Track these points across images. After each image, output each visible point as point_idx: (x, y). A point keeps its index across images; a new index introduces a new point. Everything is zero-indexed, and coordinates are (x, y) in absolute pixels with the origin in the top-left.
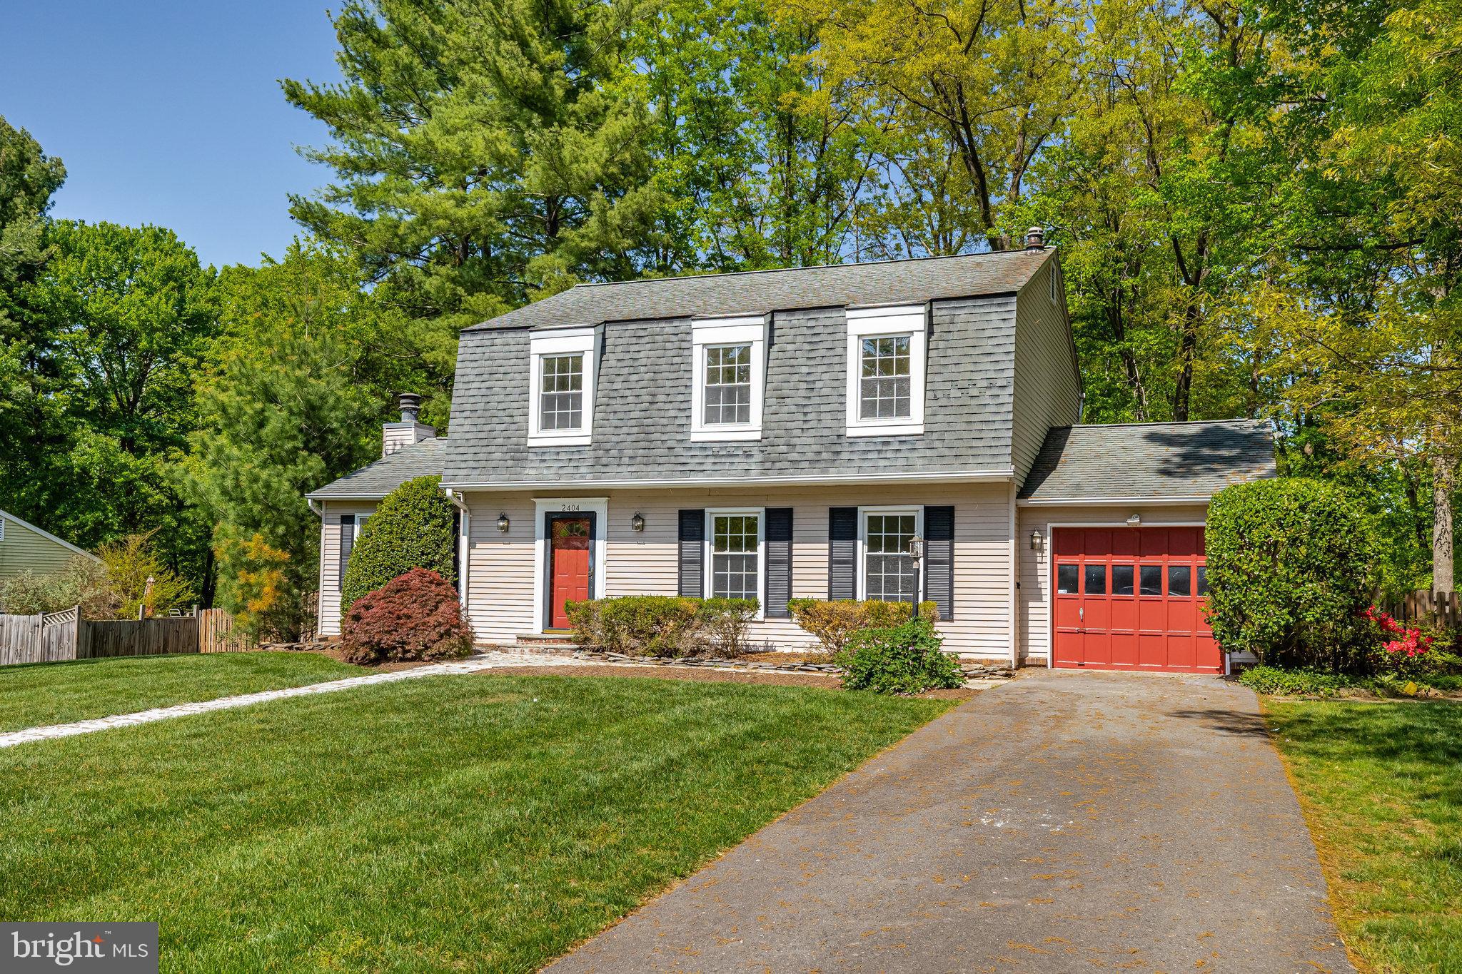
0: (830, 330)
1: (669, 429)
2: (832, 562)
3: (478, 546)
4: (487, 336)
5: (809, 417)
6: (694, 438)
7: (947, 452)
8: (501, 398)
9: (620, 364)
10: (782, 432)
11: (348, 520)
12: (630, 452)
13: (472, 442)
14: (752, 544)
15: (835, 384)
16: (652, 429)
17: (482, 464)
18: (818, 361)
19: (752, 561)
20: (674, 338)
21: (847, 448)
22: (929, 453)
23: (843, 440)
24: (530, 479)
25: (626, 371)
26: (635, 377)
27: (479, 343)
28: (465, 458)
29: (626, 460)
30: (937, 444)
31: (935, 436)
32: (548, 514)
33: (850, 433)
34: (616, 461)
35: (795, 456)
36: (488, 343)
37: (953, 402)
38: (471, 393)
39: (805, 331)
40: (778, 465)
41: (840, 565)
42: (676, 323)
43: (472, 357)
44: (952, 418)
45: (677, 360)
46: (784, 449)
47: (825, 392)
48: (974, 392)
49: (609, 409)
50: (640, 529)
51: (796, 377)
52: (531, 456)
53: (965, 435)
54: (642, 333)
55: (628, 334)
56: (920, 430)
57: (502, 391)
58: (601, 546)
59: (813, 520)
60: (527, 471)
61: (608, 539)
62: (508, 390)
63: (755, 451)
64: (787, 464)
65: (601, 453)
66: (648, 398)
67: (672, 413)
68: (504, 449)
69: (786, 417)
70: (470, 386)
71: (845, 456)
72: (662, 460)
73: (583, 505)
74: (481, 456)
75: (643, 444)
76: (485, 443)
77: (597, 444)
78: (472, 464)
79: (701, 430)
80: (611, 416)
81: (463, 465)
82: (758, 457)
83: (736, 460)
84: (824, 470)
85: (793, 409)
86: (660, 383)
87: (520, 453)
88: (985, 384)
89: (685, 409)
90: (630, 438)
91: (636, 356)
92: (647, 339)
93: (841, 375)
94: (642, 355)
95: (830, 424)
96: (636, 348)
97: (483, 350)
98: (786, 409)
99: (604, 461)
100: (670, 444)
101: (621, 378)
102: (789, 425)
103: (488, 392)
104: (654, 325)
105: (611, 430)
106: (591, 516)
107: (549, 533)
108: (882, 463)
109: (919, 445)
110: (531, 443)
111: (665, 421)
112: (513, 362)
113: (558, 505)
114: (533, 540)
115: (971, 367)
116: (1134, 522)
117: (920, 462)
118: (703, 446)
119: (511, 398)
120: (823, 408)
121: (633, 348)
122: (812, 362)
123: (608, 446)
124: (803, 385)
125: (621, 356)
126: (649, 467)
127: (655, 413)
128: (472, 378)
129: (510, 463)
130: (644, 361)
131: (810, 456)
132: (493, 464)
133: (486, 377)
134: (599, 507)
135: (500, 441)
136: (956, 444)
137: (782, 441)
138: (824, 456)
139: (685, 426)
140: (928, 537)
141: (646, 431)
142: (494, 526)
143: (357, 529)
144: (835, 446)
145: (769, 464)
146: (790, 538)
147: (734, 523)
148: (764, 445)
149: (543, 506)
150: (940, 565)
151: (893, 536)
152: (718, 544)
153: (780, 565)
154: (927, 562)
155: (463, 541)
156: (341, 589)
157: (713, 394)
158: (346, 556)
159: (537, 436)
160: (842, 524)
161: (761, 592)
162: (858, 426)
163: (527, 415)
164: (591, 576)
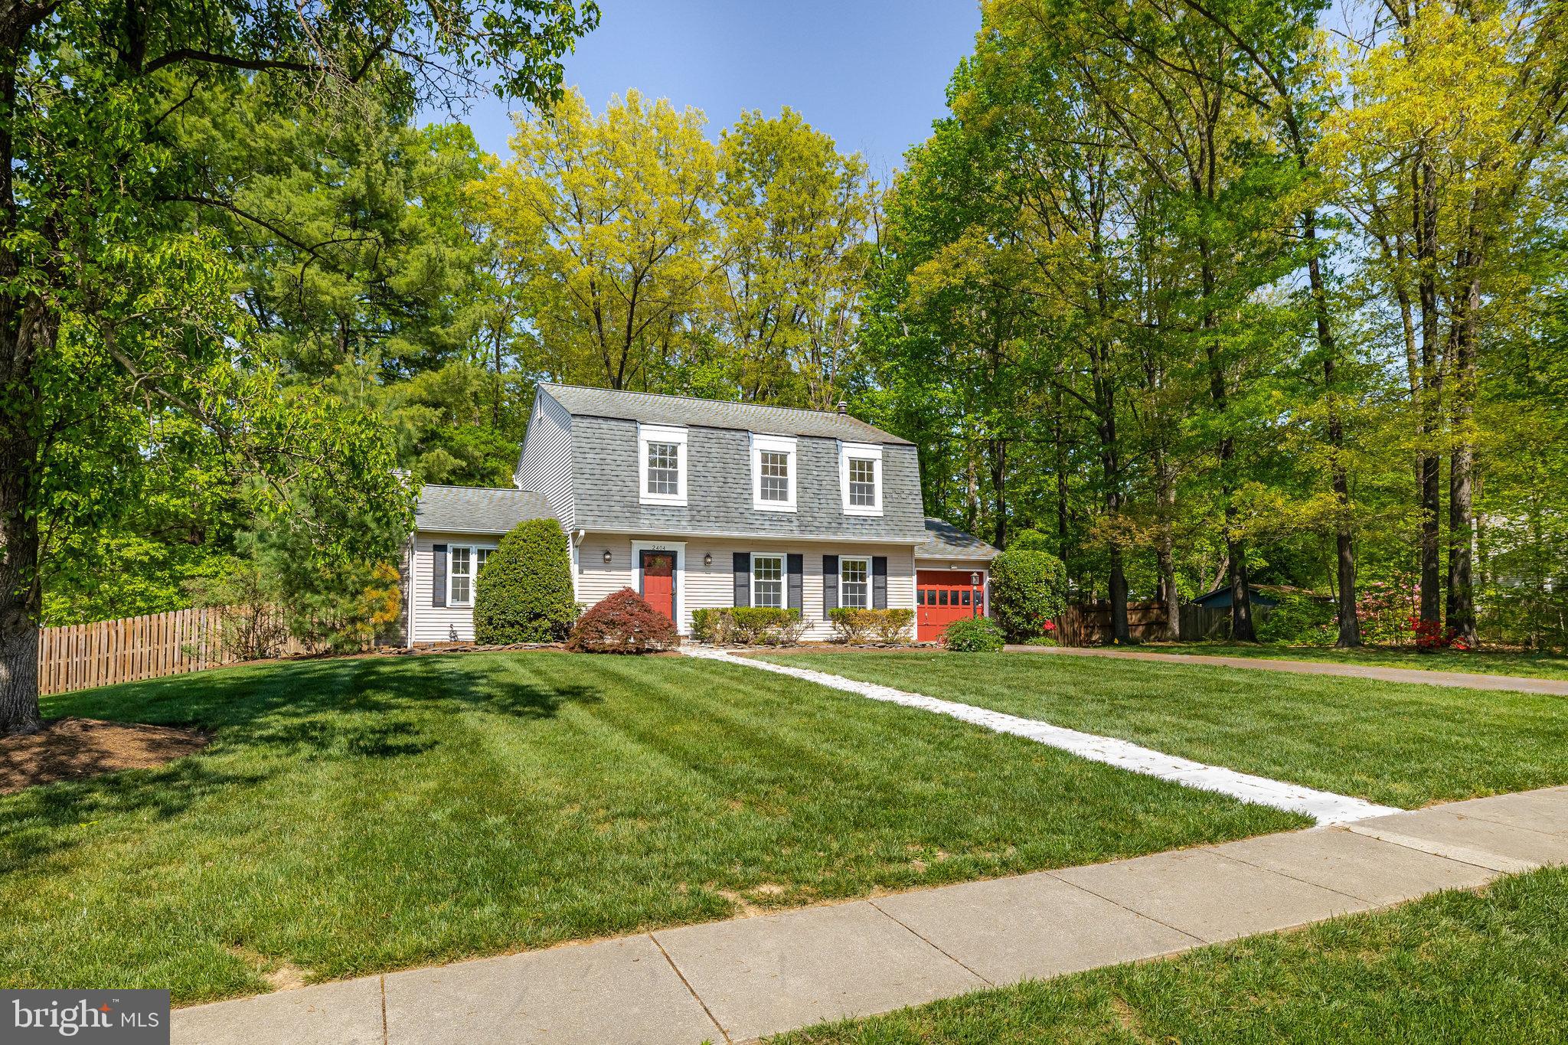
0: (825, 451)
1: (739, 500)
2: (825, 587)
3: (585, 572)
4: (594, 421)
5: (822, 501)
6: (756, 508)
7: (895, 527)
8: (614, 467)
9: (698, 454)
10: (808, 509)
11: (440, 548)
12: (715, 514)
13: (595, 497)
14: (778, 575)
15: (833, 483)
16: (727, 500)
17: (607, 514)
18: (822, 468)
19: (778, 587)
20: (733, 442)
21: (845, 521)
22: (887, 527)
23: (843, 517)
24: (644, 526)
25: (703, 459)
26: (710, 465)
27: (588, 425)
28: (591, 508)
29: (712, 519)
30: (890, 523)
31: (888, 518)
32: (641, 552)
33: (846, 513)
34: (707, 519)
35: (817, 524)
36: (599, 427)
37: (895, 500)
38: (588, 461)
39: (815, 449)
40: (808, 529)
41: (829, 588)
42: (734, 432)
43: (582, 434)
44: (895, 509)
45: (737, 456)
46: (810, 519)
47: (828, 487)
48: (904, 496)
49: (696, 484)
50: (707, 565)
51: (809, 477)
52: (643, 511)
53: (902, 519)
54: (711, 435)
55: (700, 435)
56: (882, 514)
57: (613, 462)
58: (681, 575)
59: (813, 562)
60: (643, 521)
61: (686, 570)
62: (618, 462)
63: (794, 519)
64: (813, 528)
65: (695, 513)
66: (723, 480)
67: (739, 491)
68: (621, 504)
69: (810, 500)
70: (587, 455)
71: (844, 526)
72: (737, 520)
73: (668, 546)
74: (604, 508)
75: (724, 509)
76: (606, 498)
77: (691, 507)
78: (597, 513)
79: (759, 503)
80: (698, 488)
81: (590, 513)
82: (796, 523)
83: (783, 524)
84: (835, 533)
85: (812, 495)
86: (728, 470)
87: (634, 508)
88: (908, 492)
89: (748, 488)
90: (713, 504)
91: (709, 450)
92: (715, 440)
93: (835, 479)
94: (713, 450)
95: (834, 506)
96: (710, 445)
97: (593, 430)
98: (807, 495)
99: (698, 518)
100: (741, 510)
101: (701, 464)
102: (811, 505)
103: (602, 462)
104: (719, 431)
105: (700, 498)
106: (673, 556)
107: (642, 566)
108: (864, 531)
109: (881, 522)
110: (642, 502)
111: (735, 495)
112: (618, 443)
113: (649, 546)
114: (630, 569)
115: (901, 482)
116: (954, 568)
117: (883, 532)
118: (762, 513)
119: (622, 468)
120: (829, 497)
121: (706, 445)
122: (818, 469)
123: (699, 508)
124: (816, 482)
125: (699, 449)
126: (729, 525)
127: (728, 490)
128: (587, 450)
129: (628, 515)
130: (715, 455)
131: (826, 525)
132: (615, 514)
133: (597, 450)
134: (680, 548)
135: (618, 498)
136: (899, 523)
137: (808, 514)
138: (833, 525)
139: (748, 500)
140: (874, 574)
141: (723, 500)
142: (599, 558)
143: (450, 556)
144: (839, 520)
145: (803, 527)
146: (801, 572)
147: (767, 562)
148: (799, 515)
149: (638, 546)
150: (881, 590)
151: (855, 573)
152: (758, 575)
153: (796, 588)
154: (874, 588)
155: (574, 568)
156: (435, 604)
157: (764, 482)
158: (439, 577)
159: (646, 497)
160: (830, 565)
161: (784, 605)
162: (849, 509)
163: (637, 482)
164: (674, 595)
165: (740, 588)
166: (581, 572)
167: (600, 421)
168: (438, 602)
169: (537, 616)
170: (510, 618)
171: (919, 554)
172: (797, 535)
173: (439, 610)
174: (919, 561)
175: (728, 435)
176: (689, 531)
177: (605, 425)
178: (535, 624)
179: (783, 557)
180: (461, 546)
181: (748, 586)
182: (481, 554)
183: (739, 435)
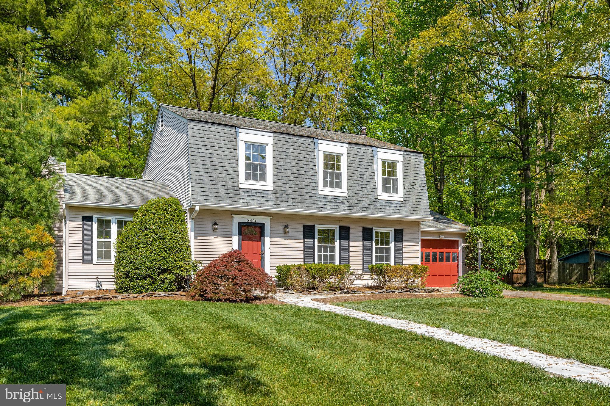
0: (365, 154)
1: (308, 187)
2: (364, 249)
3: (199, 238)
4: (205, 125)
5: (364, 189)
6: (320, 193)
7: (411, 209)
8: (220, 160)
9: (280, 153)
10: (354, 195)
11: (87, 219)
12: (292, 196)
13: (206, 182)
14: (333, 241)
15: (371, 177)
16: (300, 186)
17: (215, 194)
18: (363, 166)
19: (333, 249)
20: (303, 145)
21: (378, 203)
22: (406, 208)
23: (377, 201)
24: (243, 204)
25: (283, 157)
26: (288, 161)
27: (201, 128)
28: (203, 190)
29: (291, 200)
30: (407, 205)
31: (406, 202)
32: (240, 223)
33: (380, 198)
34: (286, 200)
35: (360, 205)
36: (207, 129)
37: (411, 190)
38: (201, 154)
39: (356, 153)
40: (355, 208)
41: (366, 250)
42: (304, 139)
43: (198, 135)
44: (411, 196)
45: (306, 156)
46: (356, 202)
47: (368, 180)
48: (416, 187)
49: (279, 174)
50: (285, 233)
51: (356, 172)
52: (241, 193)
53: (415, 203)
54: (288, 140)
55: (281, 139)
56: (402, 199)
57: (219, 157)
58: (267, 240)
59: (356, 232)
60: (241, 200)
61: (271, 237)
62: (223, 157)
63: (345, 201)
64: (359, 208)
65: (278, 195)
66: (297, 172)
67: (308, 180)
68: (226, 188)
69: (355, 188)
70: (200, 151)
71: (379, 207)
72: (307, 201)
73: (258, 220)
74: (213, 190)
75: (298, 193)
76: (214, 183)
77: (275, 191)
78: (208, 194)
80: (280, 178)
81: (202, 193)
82: (347, 204)
83: (338, 204)
84: (372, 212)
85: (357, 185)
86: (301, 165)
87: (235, 191)
88: (418, 185)
89: (314, 178)
90: (290, 189)
91: (287, 150)
92: (291, 144)
93: (372, 174)
94: (290, 151)
95: (372, 193)
96: (287, 147)
97: (204, 132)
98: (354, 185)
99: (280, 199)
100: (310, 194)
101: (282, 160)
102: (357, 192)
103: (211, 156)
104: (294, 137)
105: (282, 185)
106: (261, 227)
107: (240, 233)
108: (392, 211)
109: (402, 205)
110: (241, 186)
111: (306, 184)
112: (223, 142)
113: (246, 219)
114: (231, 236)
115: (413, 178)
117: (404, 212)
118: (325, 197)
119: (226, 161)
120: (368, 186)
121: (285, 147)
122: (361, 167)
123: (281, 192)
124: (359, 176)
125: (281, 149)
126: (302, 205)
127: (301, 179)
128: (200, 147)
129: (230, 195)
130: (292, 154)
131: (367, 206)
132: (221, 195)
133: (208, 147)
134: (267, 221)
135: (223, 183)
136: (413, 206)
137: (355, 198)
138: (372, 206)
139: (315, 187)
140: (395, 241)
141: (298, 187)
142: (209, 227)
143: (95, 225)
144: (375, 203)
145: (352, 207)
146: (348, 239)
147: (326, 232)
148: (349, 200)
149: (237, 219)
150: (399, 251)
151: (383, 240)
152: (320, 241)
153: (345, 250)
154: (395, 250)
155: (191, 235)
156: (84, 262)
157: (325, 174)
158: (87, 242)
159: (244, 183)
160: (367, 234)
161: (337, 262)
162: (382, 195)
163: (237, 172)
164: (262, 255)
165: (308, 250)
166: (196, 238)
167: (209, 125)
168: (87, 260)
169: (164, 271)
170: (143, 272)
171: (423, 228)
172: (348, 213)
173: (87, 266)
174: (423, 232)
175: (301, 140)
176: (274, 208)
177: (213, 128)
178: (162, 277)
179: (336, 228)
180: (104, 217)
181: (313, 249)
182: (120, 224)
183: (307, 141)
